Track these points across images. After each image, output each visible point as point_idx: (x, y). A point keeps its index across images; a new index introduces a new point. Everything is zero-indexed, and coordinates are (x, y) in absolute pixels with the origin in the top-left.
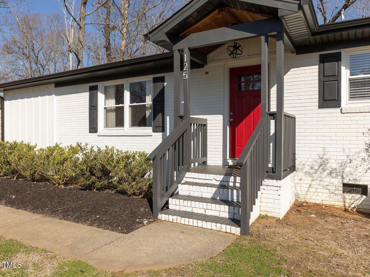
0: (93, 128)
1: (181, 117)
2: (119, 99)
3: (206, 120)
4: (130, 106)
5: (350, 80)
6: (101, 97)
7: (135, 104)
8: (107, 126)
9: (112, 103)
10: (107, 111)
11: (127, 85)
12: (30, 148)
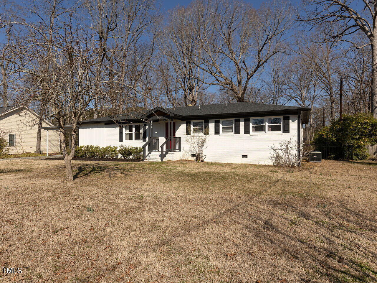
0: (121, 140)
1: (151, 137)
2: (131, 130)
3: (159, 138)
4: (135, 133)
5: (193, 128)
6: (124, 129)
7: (137, 132)
8: (126, 139)
9: (128, 132)
10: (126, 134)
11: (134, 126)
12: (92, 147)
